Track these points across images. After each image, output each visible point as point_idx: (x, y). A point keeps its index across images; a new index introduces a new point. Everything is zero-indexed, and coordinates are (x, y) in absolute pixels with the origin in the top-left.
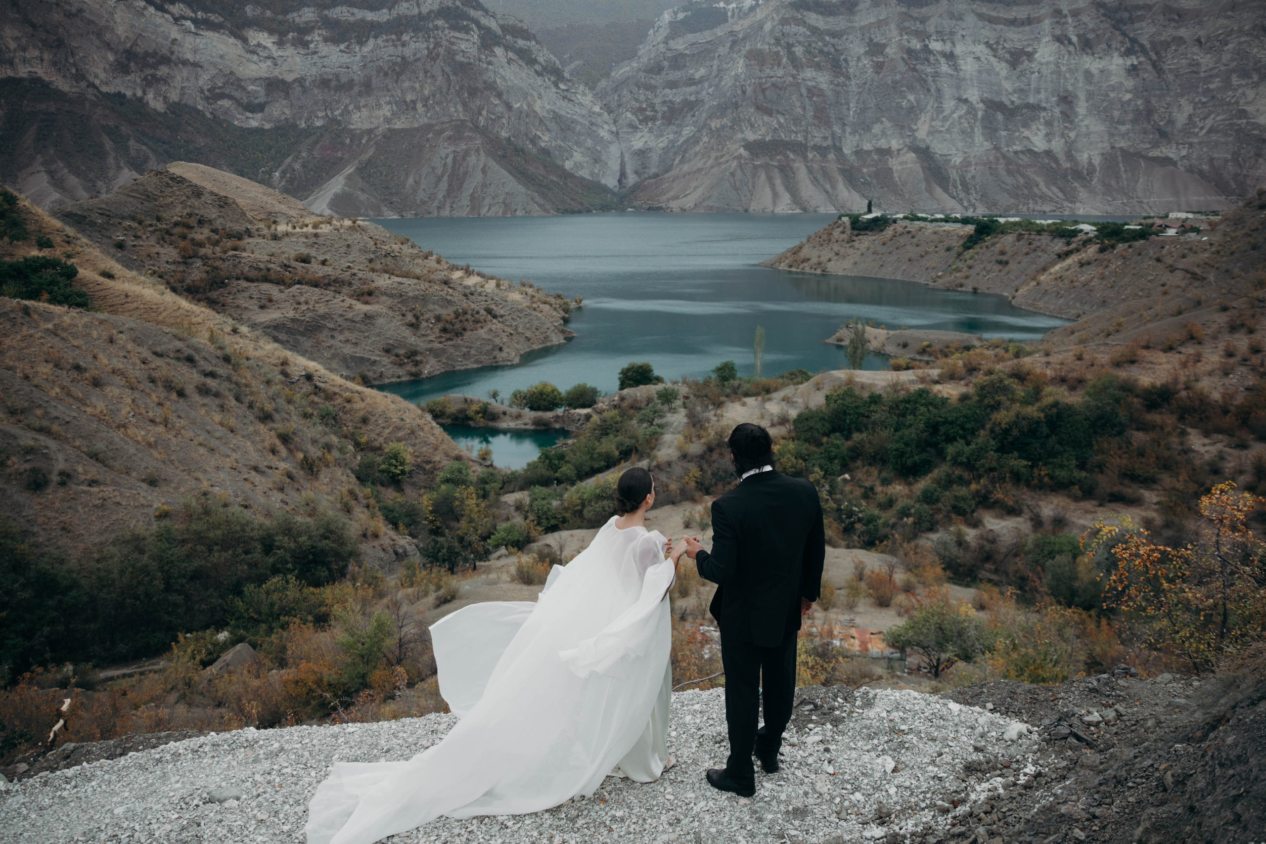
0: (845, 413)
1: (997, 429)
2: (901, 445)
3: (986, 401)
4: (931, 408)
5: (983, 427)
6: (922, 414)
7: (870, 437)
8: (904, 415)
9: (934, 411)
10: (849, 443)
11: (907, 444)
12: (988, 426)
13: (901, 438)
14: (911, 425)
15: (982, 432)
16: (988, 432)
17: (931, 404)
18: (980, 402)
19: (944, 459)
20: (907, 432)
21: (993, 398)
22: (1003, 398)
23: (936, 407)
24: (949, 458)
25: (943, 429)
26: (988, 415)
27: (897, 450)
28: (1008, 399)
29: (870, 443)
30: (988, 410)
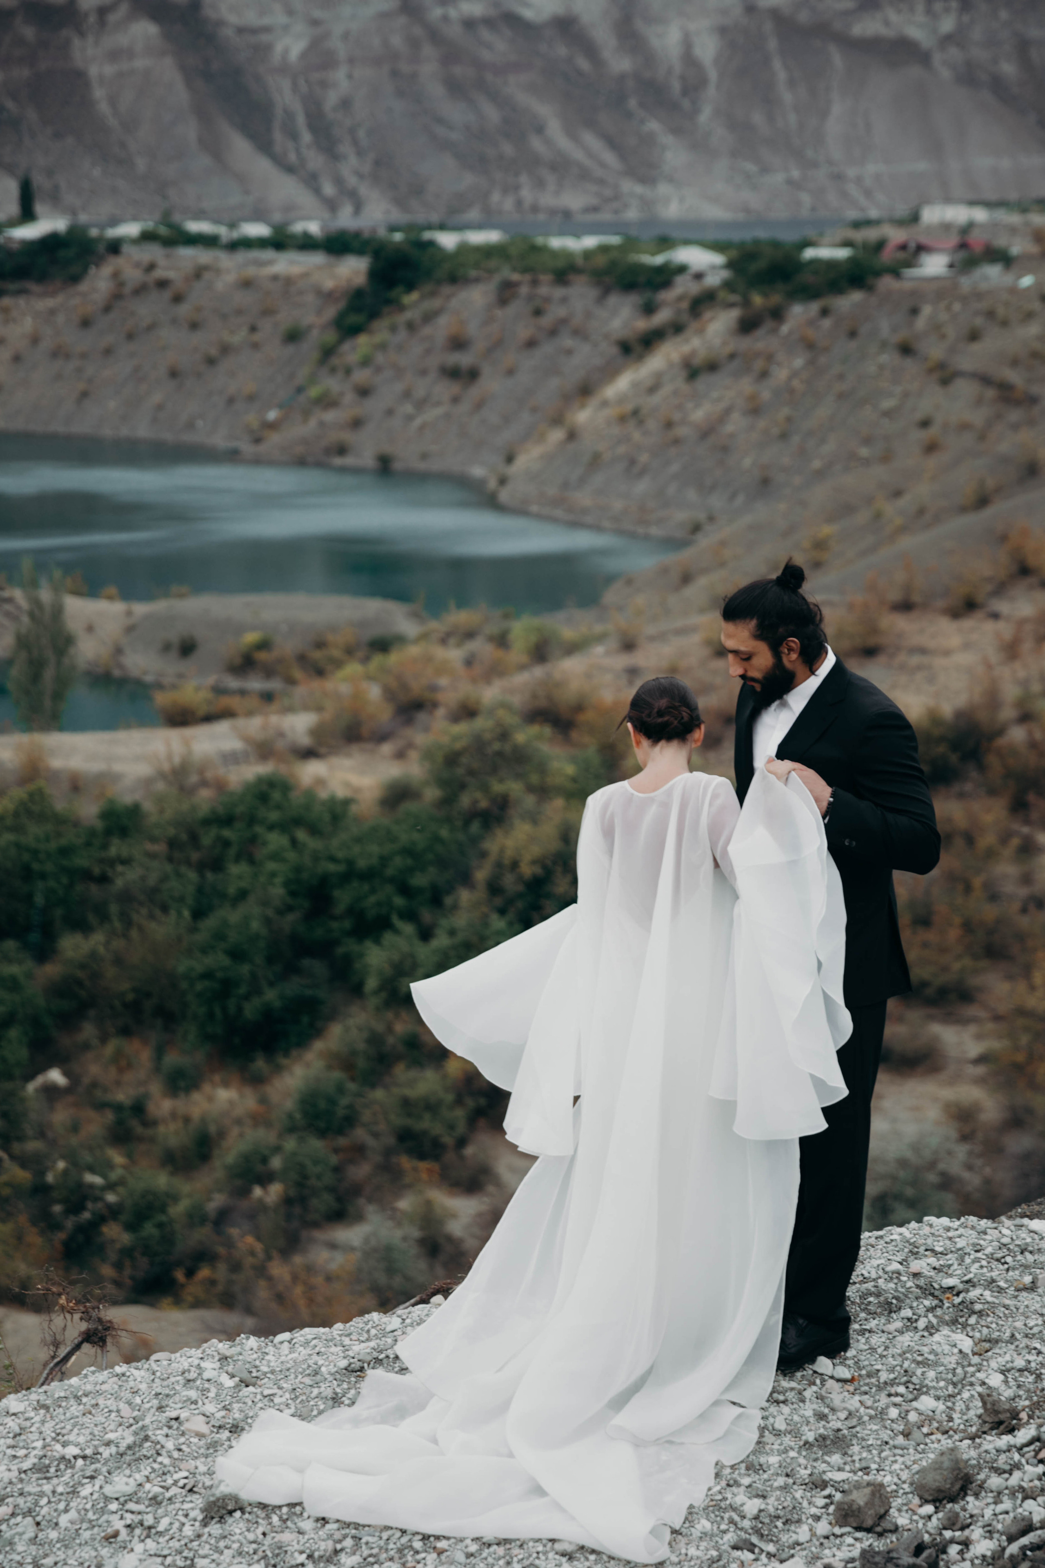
0: (27, 874)
1: (509, 881)
2: (218, 960)
3: (465, 801)
4: (301, 835)
5: (466, 879)
6: (275, 857)
7: (118, 944)
8: (217, 865)
9: (312, 843)
10: (51, 970)
11: (237, 955)
12: (481, 875)
13: (219, 936)
14: (243, 895)
15: (465, 896)
16: (480, 893)
17: (298, 821)
18: (447, 801)
19: (357, 991)
20: (234, 916)
21: (485, 788)
22: (514, 787)
23: (314, 830)
24: (371, 983)
25: (343, 898)
26: (475, 841)
27: (208, 975)
28: (530, 789)
29: (118, 961)
30: (475, 827)
